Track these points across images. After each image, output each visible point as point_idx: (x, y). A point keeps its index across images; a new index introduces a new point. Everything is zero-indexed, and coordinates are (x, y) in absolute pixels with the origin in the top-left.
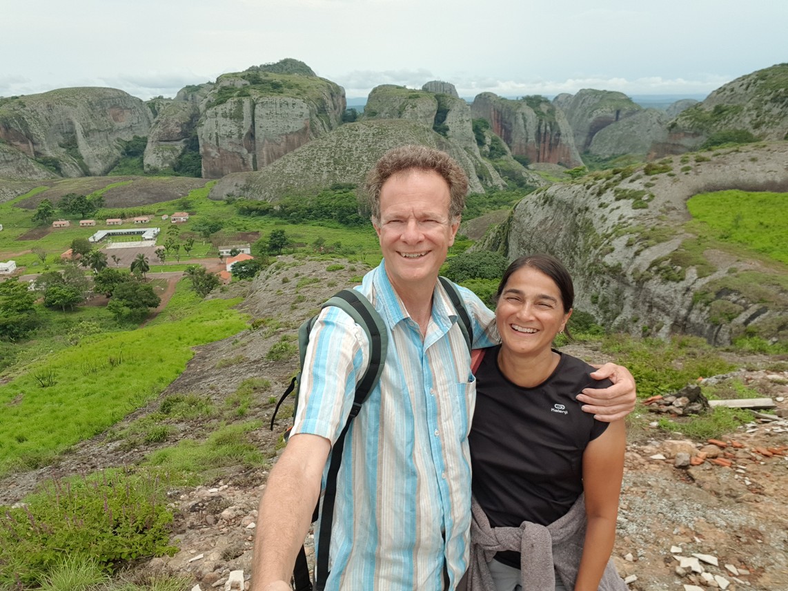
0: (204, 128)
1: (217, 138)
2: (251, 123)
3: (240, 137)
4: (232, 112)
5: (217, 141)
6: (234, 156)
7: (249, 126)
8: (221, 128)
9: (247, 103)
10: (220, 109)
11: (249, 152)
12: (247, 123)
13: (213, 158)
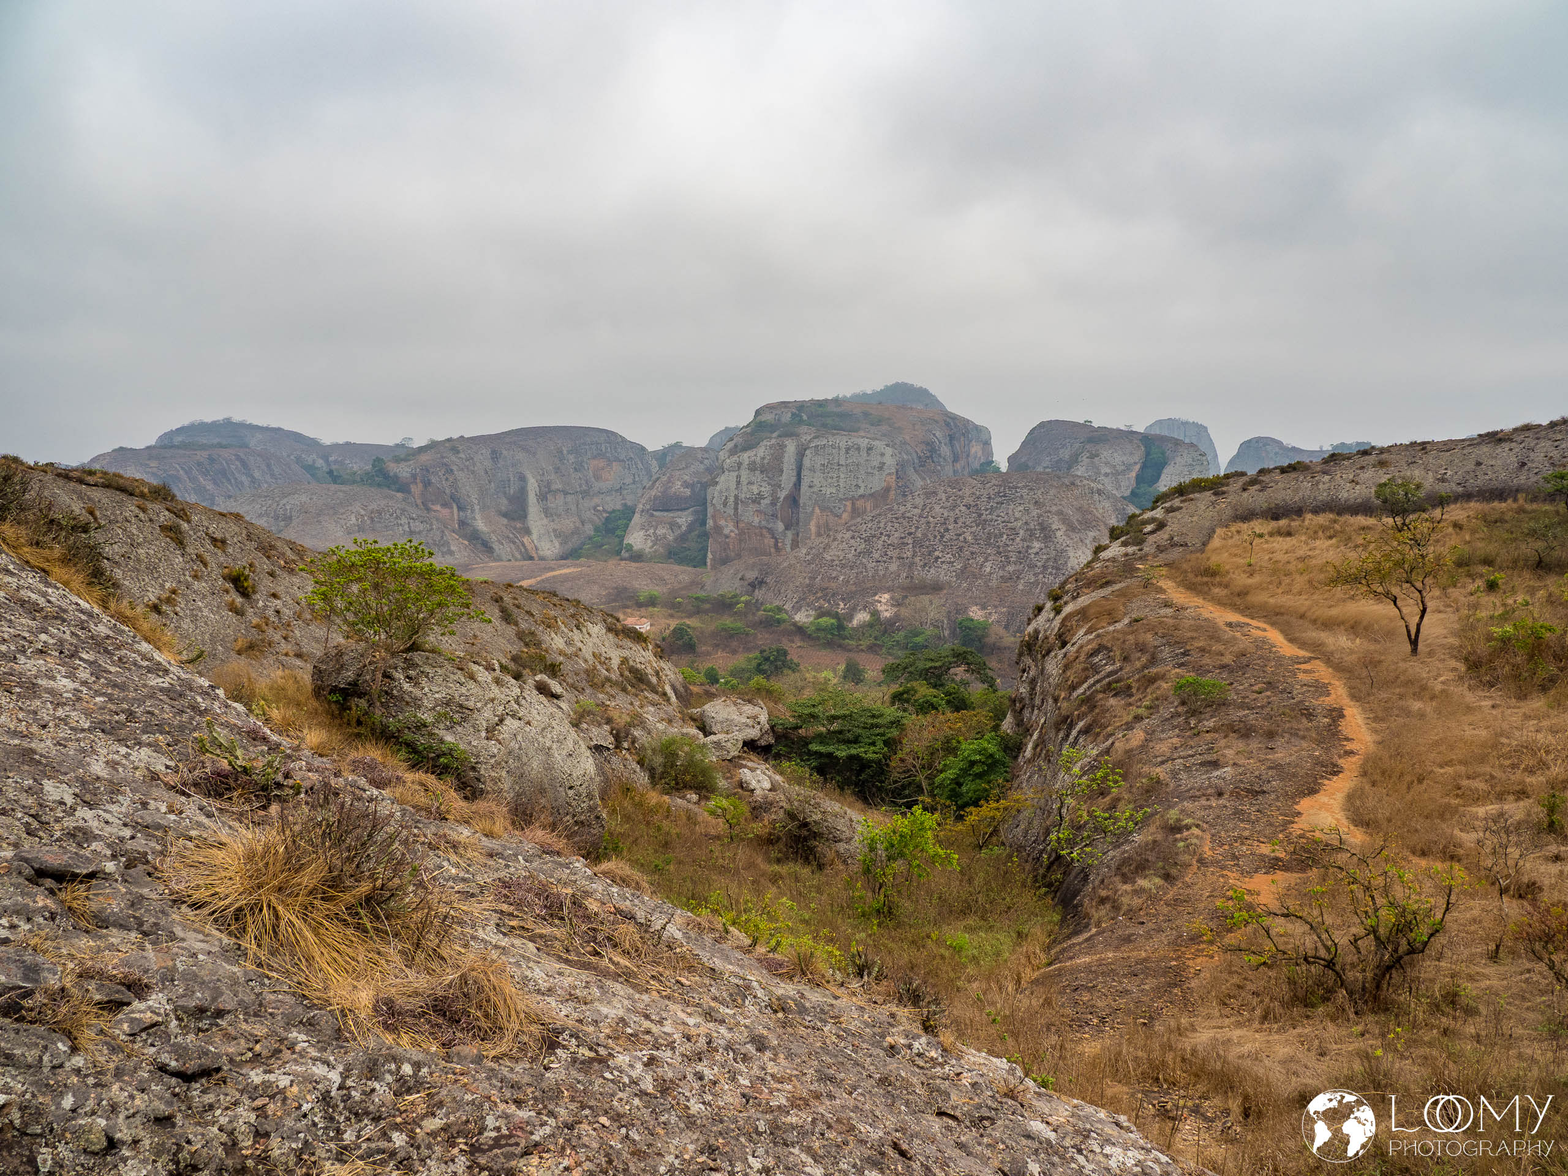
0: (718, 488)
1: (736, 504)
2: (794, 479)
3: (773, 504)
4: (766, 461)
5: (736, 509)
6: (762, 535)
7: (791, 485)
8: (745, 489)
9: (791, 447)
10: (746, 457)
11: (787, 528)
12: (787, 479)
13: (727, 537)
